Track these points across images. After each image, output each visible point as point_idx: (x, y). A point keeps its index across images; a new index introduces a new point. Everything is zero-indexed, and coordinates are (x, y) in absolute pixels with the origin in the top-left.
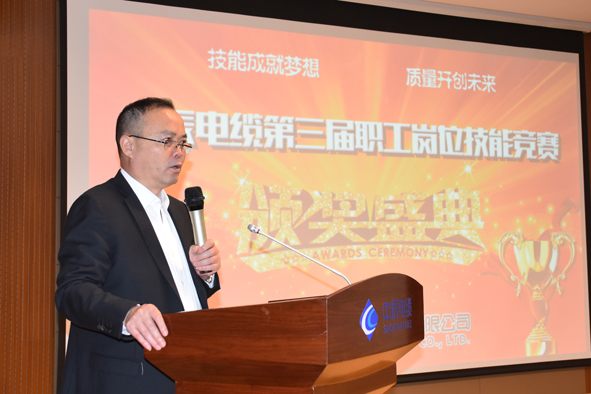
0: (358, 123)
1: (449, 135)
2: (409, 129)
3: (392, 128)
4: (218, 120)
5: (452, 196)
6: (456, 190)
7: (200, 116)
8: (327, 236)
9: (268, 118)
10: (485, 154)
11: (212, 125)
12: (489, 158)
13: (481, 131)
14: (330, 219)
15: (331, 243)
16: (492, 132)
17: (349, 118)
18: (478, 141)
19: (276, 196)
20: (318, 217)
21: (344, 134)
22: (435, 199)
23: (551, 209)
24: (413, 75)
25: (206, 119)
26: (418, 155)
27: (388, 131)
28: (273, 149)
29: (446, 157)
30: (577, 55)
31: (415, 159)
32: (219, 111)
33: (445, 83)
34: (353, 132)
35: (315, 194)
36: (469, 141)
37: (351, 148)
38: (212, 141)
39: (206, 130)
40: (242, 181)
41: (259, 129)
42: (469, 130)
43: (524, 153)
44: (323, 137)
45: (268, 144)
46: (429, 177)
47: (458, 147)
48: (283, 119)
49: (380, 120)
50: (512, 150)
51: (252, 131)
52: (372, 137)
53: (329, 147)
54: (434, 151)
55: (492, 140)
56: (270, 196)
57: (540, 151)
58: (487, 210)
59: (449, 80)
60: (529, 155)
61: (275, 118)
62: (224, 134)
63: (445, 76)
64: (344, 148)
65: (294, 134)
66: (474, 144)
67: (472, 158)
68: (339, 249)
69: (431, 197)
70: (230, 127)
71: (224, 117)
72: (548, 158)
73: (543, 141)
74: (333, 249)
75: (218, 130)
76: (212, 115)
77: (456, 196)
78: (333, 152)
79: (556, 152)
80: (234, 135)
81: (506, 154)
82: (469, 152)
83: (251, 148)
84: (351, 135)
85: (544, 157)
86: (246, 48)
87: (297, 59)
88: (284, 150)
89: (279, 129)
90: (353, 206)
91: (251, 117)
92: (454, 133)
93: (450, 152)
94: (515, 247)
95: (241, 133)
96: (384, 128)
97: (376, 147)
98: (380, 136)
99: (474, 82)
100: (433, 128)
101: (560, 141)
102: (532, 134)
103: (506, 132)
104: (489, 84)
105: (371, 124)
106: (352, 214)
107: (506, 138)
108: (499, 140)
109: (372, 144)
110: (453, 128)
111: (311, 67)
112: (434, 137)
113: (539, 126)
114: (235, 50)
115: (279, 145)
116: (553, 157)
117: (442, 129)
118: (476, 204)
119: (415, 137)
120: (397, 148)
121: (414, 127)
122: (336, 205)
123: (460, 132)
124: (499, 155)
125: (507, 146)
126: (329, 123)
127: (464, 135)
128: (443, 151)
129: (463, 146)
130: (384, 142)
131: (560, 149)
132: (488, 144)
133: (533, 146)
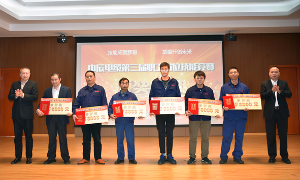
0: (148, 64)
1: (176, 66)
7: (106, 65)
8: (139, 91)
9: (123, 65)
10: (188, 70)
11: (109, 67)
12: (189, 71)
13: (186, 64)
14: (139, 87)
15: (139, 93)
16: (190, 64)
17: (145, 63)
20: (136, 87)
21: (144, 67)
23: (211, 84)
24: (165, 52)
28: (124, 72)
30: (221, 42)
33: (175, 53)
34: (146, 66)
35: (135, 82)
36: (182, 67)
37: (146, 70)
38: (109, 71)
39: (107, 68)
40: (116, 79)
41: (120, 68)
42: (182, 64)
43: (201, 69)
44: (138, 68)
45: (123, 71)
48: (127, 65)
49: (154, 63)
50: (197, 69)
51: (119, 68)
52: (152, 67)
53: (140, 70)
55: (190, 67)
57: (207, 68)
58: (188, 85)
60: (203, 69)
61: (125, 65)
62: (112, 69)
63: (175, 51)
64: (144, 70)
65: (130, 68)
66: (184, 68)
67: (184, 71)
68: (142, 94)
70: (113, 67)
71: (112, 65)
72: (210, 70)
73: (208, 66)
74: (140, 94)
76: (109, 65)
78: (141, 72)
79: (213, 68)
80: (114, 69)
81: (195, 70)
82: (182, 69)
83: (118, 72)
86: (117, 49)
87: (131, 51)
88: (127, 72)
89: (126, 67)
90: (146, 84)
91: (118, 65)
92: (177, 65)
93: (176, 70)
95: (116, 68)
96: (156, 65)
98: (154, 67)
99: (184, 52)
101: (215, 65)
102: (204, 64)
103: (195, 64)
105: (152, 64)
106: (146, 86)
107: (195, 65)
108: (193, 66)
109: (152, 69)
110: (177, 64)
111: (135, 52)
113: (206, 61)
114: (115, 50)
115: (126, 71)
116: (212, 70)
117: (173, 64)
118: (185, 83)
122: (141, 84)
123: (179, 65)
124: (193, 70)
125: (195, 68)
126: (140, 65)
127: (181, 65)
128: (174, 70)
129: (180, 68)
130: (155, 69)
131: (215, 68)
132: (189, 67)
133: (205, 67)
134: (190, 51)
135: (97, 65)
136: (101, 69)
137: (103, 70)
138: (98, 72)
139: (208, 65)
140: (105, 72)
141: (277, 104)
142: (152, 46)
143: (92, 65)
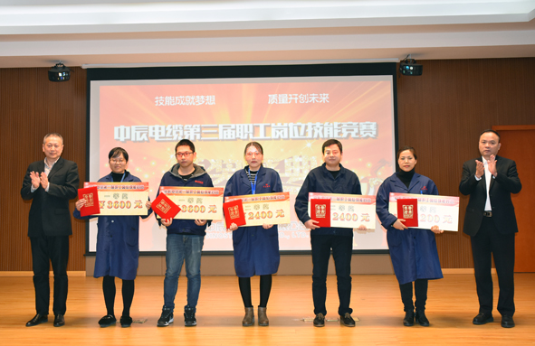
0: (238, 125)
1: (296, 128)
2: (270, 126)
3: (258, 126)
4: (160, 129)
5: (297, 159)
6: (300, 157)
7: (151, 127)
9: (186, 126)
11: (157, 131)
13: (318, 124)
14: (220, 173)
16: (326, 124)
17: (232, 123)
18: (316, 130)
21: (229, 131)
22: (286, 161)
23: (369, 165)
24: (273, 98)
25: (154, 129)
26: (275, 139)
27: (256, 129)
29: (293, 139)
30: (391, 76)
31: (273, 141)
32: (160, 124)
33: (293, 101)
34: (235, 129)
35: (212, 161)
36: (309, 130)
37: (234, 138)
38: (157, 138)
39: (154, 134)
40: (172, 156)
41: (181, 132)
42: (310, 124)
43: (349, 135)
44: (217, 133)
46: (282, 150)
47: (302, 133)
48: (194, 126)
49: (252, 122)
50: (339, 133)
51: (178, 133)
52: (246, 131)
53: (221, 137)
54: (286, 136)
55: (326, 129)
57: (362, 133)
59: (296, 99)
60: (353, 135)
61: (190, 126)
62: (163, 135)
63: (293, 97)
64: (229, 138)
65: (201, 132)
66: (313, 131)
67: (312, 139)
69: (283, 161)
70: (166, 132)
71: (163, 127)
72: (368, 137)
73: (365, 127)
75: (160, 133)
76: (157, 127)
77: (301, 160)
78: (223, 140)
79: (374, 133)
80: (168, 135)
81: (336, 136)
82: (310, 135)
84: (234, 132)
85: (365, 136)
86: (174, 94)
87: (202, 97)
89: (192, 131)
91: (177, 126)
92: (299, 127)
93: (297, 136)
95: (171, 134)
96: (254, 127)
97: (248, 136)
98: (251, 130)
99: (313, 98)
100: (285, 125)
101: (377, 126)
102: (355, 124)
103: (336, 124)
104: (324, 98)
105: (246, 125)
107: (336, 126)
108: (331, 129)
109: (246, 135)
110: (299, 124)
111: (211, 100)
112: (286, 130)
113: (361, 118)
114: (169, 96)
116: (371, 136)
117: (291, 125)
119: (273, 130)
120: (262, 136)
121: (273, 125)
122: (224, 166)
123: (303, 126)
124: (331, 136)
125: (336, 132)
126: (221, 126)
127: (306, 127)
128: (291, 136)
129: (305, 133)
130: (254, 134)
131: (377, 131)
132: (323, 131)
133: (356, 130)
134: (325, 98)
135: (133, 127)
136: (141, 134)
137: (144, 136)
138: (135, 142)
139: (363, 126)
140: (148, 141)
141: (488, 207)
142: (246, 87)
143: (122, 127)
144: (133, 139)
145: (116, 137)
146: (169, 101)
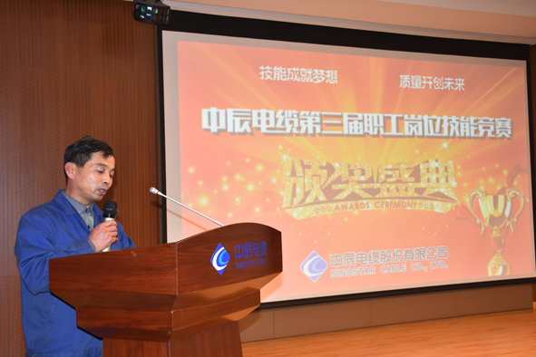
0: (366, 115)
1: (431, 122)
2: (403, 118)
3: (390, 118)
4: (268, 115)
5: (433, 165)
6: (437, 161)
7: (255, 112)
8: (345, 194)
9: (302, 113)
10: (457, 134)
11: (263, 119)
12: (460, 137)
13: (454, 118)
14: (347, 182)
15: (347, 199)
16: (462, 119)
17: (359, 112)
18: (452, 126)
19: (309, 167)
20: (338, 181)
21: (356, 123)
22: (421, 167)
23: (505, 172)
24: (405, 80)
25: (259, 115)
26: (409, 137)
27: (387, 120)
28: (306, 134)
29: (428, 137)
30: (524, 63)
31: (407, 139)
32: (268, 109)
33: (427, 85)
34: (363, 121)
35: (336, 165)
36: (445, 126)
37: (361, 133)
38: (264, 130)
39: (259, 122)
40: (285, 157)
41: (296, 121)
42: (445, 118)
43: (486, 133)
44: (341, 125)
45: (303, 131)
46: (417, 152)
47: (437, 130)
48: (313, 113)
49: (381, 113)
50: (477, 131)
51: (291, 122)
52: (376, 124)
53: (346, 132)
54: (421, 133)
55: (462, 124)
56: (305, 167)
57: (498, 131)
58: (459, 174)
59: (430, 83)
60: (490, 134)
61: (307, 113)
62: (272, 124)
63: (428, 80)
64: (356, 132)
65: (321, 123)
66: (449, 127)
67: (448, 137)
68: (353, 203)
69: (419, 166)
70: (276, 120)
71: (272, 113)
72: (504, 136)
73: (500, 124)
74: (349, 203)
75: (268, 122)
76: (263, 112)
77: (437, 165)
78: (348, 135)
79: (509, 132)
80: (279, 125)
81: (473, 134)
82: (445, 133)
83: (291, 134)
84: (361, 124)
85: (500, 135)
86: (286, 64)
87: (322, 71)
88: (314, 135)
89: (310, 120)
90: (363, 173)
91: (290, 112)
92: (435, 120)
93: (432, 134)
94: (480, 200)
95: (283, 124)
96: (384, 118)
97: (379, 131)
98: (382, 124)
99: (449, 84)
100: (420, 117)
101: (512, 124)
102: (491, 119)
103: (472, 119)
104: (460, 85)
105: (375, 116)
106: (363, 178)
107: (472, 123)
108: (467, 124)
109: (376, 129)
110: (434, 117)
111: (332, 76)
112: (420, 123)
113: (497, 113)
114: (278, 66)
115: (310, 131)
116: (507, 135)
117: (426, 117)
118: (451, 170)
119: (406, 123)
120: (394, 132)
121: (406, 117)
122: (351, 173)
123: (439, 119)
124: (468, 135)
125: (473, 129)
126: (346, 118)
127: (442, 121)
128: (426, 133)
129: (441, 129)
130: (385, 128)
131: (512, 130)
132: (459, 128)
133: (492, 128)
134: (460, 83)
135: (230, 111)
136: (242, 122)
137: (246, 126)
138: (233, 133)
140: (252, 134)
142: (375, 61)
143: (214, 110)
144: (230, 129)
145: (205, 125)
146: (279, 73)
